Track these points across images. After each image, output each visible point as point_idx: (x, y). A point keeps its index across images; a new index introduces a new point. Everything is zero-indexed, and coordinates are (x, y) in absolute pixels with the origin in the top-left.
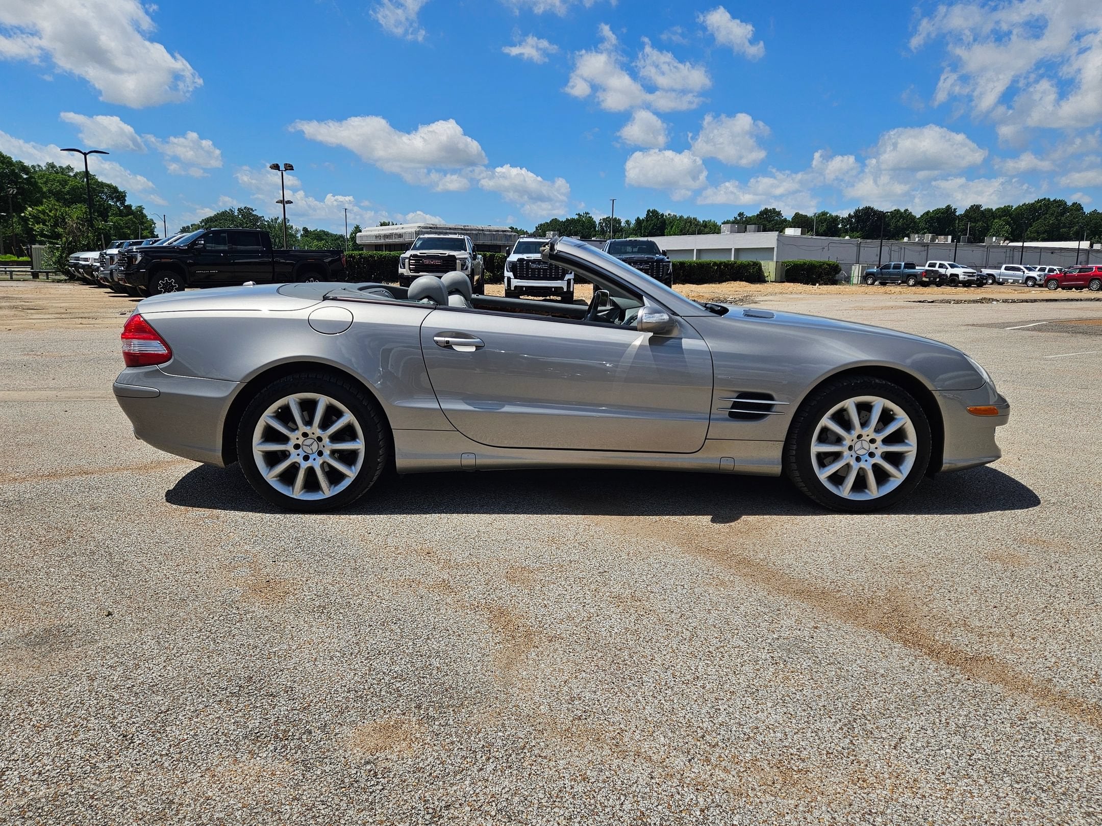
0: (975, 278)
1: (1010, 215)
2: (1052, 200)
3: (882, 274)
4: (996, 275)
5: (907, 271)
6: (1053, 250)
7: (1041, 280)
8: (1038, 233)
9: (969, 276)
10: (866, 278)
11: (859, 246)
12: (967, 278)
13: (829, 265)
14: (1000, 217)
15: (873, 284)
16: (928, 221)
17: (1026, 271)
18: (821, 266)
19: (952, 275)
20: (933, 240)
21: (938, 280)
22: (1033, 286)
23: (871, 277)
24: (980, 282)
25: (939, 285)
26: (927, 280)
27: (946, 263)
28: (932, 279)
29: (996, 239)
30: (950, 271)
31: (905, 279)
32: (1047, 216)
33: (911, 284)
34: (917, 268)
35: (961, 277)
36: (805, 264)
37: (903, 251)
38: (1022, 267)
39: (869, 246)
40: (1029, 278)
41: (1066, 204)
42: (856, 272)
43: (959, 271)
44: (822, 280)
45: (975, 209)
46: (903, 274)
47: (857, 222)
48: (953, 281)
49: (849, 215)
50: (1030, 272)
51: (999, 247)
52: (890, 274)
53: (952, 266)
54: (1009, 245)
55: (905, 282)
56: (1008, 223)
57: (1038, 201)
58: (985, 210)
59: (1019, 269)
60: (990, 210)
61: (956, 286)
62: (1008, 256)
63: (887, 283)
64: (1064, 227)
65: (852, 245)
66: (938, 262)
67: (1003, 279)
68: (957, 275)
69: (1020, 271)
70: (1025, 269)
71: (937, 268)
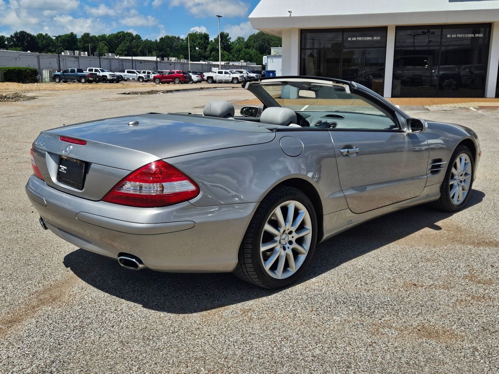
0: (115, 78)
1: (106, 40)
2: (125, 32)
3: (64, 76)
4: (123, 76)
5: (79, 74)
6: (141, 61)
7: (146, 78)
8: (122, 51)
9: (112, 76)
10: (54, 78)
11: (38, 57)
12: (112, 78)
13: (30, 70)
14: (101, 41)
15: (59, 82)
16: (62, 42)
17: (138, 74)
18: (26, 71)
19: (103, 76)
20: (80, 54)
21: (97, 79)
22: (142, 82)
23: (58, 78)
24: (119, 79)
25: (97, 82)
26: (92, 79)
27: (98, 69)
28: (94, 78)
29: (111, 55)
30: (101, 74)
31: (79, 79)
32: (125, 41)
33: (83, 82)
34: (84, 72)
35: (109, 77)
36: (15, 69)
37: (65, 61)
38: (135, 71)
39: (44, 57)
40: (140, 77)
41: (132, 35)
42: (46, 74)
43: (107, 74)
44: (27, 80)
45: (86, 35)
46: (77, 76)
47: (17, 40)
48: (104, 79)
49: (11, 36)
50: (140, 74)
51: (115, 59)
52: (69, 76)
53: (103, 71)
54: (119, 58)
55: (80, 81)
56: (106, 45)
57: (119, 33)
58: (92, 36)
59: (134, 73)
60: (95, 37)
61: (106, 82)
62: (120, 64)
63: (68, 81)
64: (134, 48)
65: (33, 57)
66: (94, 69)
67: (127, 78)
68: (106, 76)
69: (135, 73)
70: (137, 73)
71: (94, 72)
